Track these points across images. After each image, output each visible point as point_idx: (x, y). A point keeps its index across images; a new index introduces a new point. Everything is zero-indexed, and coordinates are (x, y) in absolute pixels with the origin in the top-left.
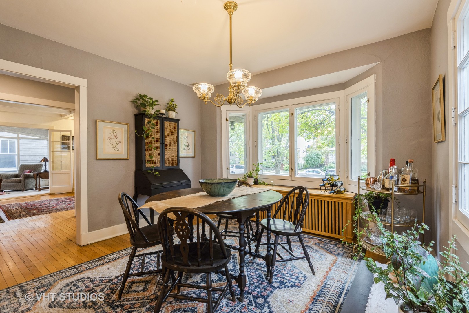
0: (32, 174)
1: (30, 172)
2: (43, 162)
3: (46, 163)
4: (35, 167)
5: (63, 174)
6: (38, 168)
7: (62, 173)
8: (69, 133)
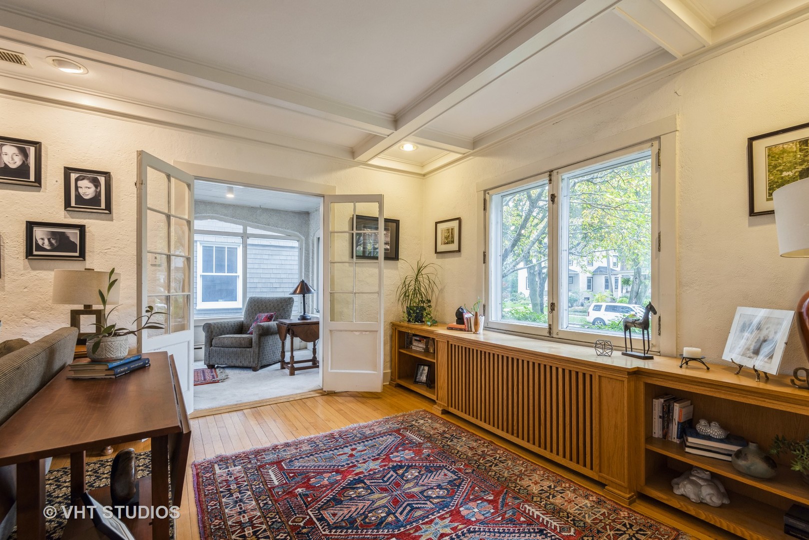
0: (273, 324)
1: (269, 319)
2: (300, 293)
3: (304, 297)
4: (278, 305)
5: (357, 333)
6: (284, 309)
7: (356, 331)
8: (376, 205)
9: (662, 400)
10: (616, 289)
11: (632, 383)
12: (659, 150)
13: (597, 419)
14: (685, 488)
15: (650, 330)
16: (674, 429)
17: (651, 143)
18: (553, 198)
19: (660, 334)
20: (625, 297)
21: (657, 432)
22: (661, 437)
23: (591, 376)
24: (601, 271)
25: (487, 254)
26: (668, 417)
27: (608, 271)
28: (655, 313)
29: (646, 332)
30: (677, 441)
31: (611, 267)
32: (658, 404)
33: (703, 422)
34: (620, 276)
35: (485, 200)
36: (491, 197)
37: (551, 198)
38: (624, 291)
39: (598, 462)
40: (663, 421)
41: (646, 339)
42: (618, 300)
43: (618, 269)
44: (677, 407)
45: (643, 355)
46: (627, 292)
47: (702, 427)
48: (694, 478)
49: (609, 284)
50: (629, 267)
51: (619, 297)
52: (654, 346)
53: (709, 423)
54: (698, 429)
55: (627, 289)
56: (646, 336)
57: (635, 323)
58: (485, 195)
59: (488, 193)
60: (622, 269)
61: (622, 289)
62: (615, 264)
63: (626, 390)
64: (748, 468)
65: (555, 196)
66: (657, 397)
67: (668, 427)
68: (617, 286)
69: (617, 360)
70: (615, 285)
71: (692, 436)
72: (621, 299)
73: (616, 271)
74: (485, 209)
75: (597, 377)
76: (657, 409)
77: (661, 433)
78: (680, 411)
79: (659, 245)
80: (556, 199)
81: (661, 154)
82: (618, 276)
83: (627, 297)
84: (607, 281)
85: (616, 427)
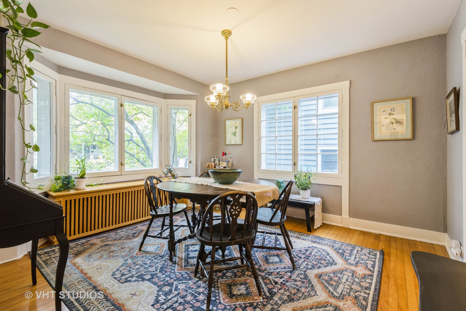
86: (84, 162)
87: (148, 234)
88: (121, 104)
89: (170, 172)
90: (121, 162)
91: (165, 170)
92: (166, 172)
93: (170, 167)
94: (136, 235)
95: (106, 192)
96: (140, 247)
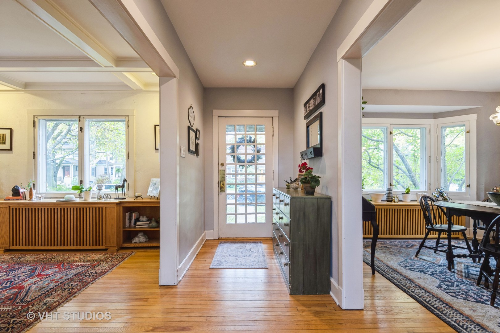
9: (129, 213)
10: (111, 175)
11: (118, 208)
12: (128, 120)
13: (105, 224)
14: (136, 240)
15: (125, 188)
16: (133, 221)
17: (125, 117)
18: (81, 129)
19: (129, 190)
20: (118, 180)
21: (127, 225)
22: (128, 226)
23: (102, 208)
24: (102, 163)
25: (36, 153)
26: (131, 218)
27: (106, 163)
28: (127, 182)
29: (123, 189)
30: (133, 226)
31: (109, 160)
32: (127, 215)
33: (141, 217)
34: (114, 167)
35: (34, 122)
36: (39, 120)
37: (80, 129)
38: (117, 176)
39: (105, 241)
40: (129, 220)
41: (124, 192)
42: (113, 182)
43: (113, 162)
44: (134, 214)
45: (122, 198)
46: (119, 177)
47: (141, 219)
48: (138, 236)
49: (107, 172)
50: (120, 161)
51: (113, 180)
52: (127, 195)
53: (143, 216)
54: (140, 220)
55: (119, 175)
56: (123, 191)
57: (119, 186)
58: (34, 118)
59: (37, 118)
60: (116, 162)
61: (116, 174)
62: (111, 159)
63: (116, 210)
64: (152, 225)
65: (82, 129)
66: (127, 212)
67: (131, 222)
68: (113, 173)
69: (113, 200)
70: (111, 173)
71: (138, 222)
72: (115, 181)
73: (112, 163)
74: (34, 126)
75: (105, 208)
76: (127, 216)
77: (128, 225)
78: (135, 215)
79: (129, 157)
80: (83, 130)
81: (129, 122)
82: (113, 167)
83: (119, 180)
84: (106, 170)
85: (112, 225)
86: (363, 181)
87: (424, 245)
88: (390, 132)
89: (441, 195)
90: (390, 183)
91: (435, 193)
92: (436, 195)
93: (442, 190)
94: (409, 247)
95: (382, 207)
96: (416, 254)
